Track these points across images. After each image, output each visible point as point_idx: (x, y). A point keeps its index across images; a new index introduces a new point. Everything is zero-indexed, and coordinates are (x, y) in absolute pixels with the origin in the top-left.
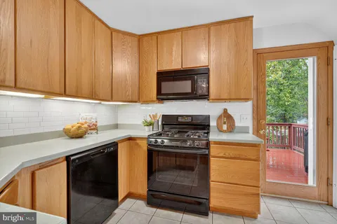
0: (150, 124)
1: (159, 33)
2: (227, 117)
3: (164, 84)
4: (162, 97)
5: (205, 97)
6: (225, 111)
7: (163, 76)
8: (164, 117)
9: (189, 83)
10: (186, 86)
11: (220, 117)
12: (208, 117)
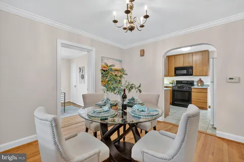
0: (172, 83)
1: (176, 55)
2: (201, 81)
3: (177, 71)
4: (176, 75)
5: (191, 75)
6: (200, 79)
7: (176, 69)
8: (177, 81)
9: (186, 71)
10: (185, 72)
11: (198, 81)
12: (193, 81)
